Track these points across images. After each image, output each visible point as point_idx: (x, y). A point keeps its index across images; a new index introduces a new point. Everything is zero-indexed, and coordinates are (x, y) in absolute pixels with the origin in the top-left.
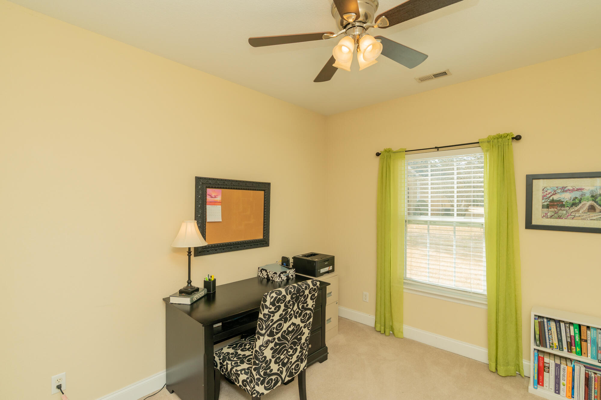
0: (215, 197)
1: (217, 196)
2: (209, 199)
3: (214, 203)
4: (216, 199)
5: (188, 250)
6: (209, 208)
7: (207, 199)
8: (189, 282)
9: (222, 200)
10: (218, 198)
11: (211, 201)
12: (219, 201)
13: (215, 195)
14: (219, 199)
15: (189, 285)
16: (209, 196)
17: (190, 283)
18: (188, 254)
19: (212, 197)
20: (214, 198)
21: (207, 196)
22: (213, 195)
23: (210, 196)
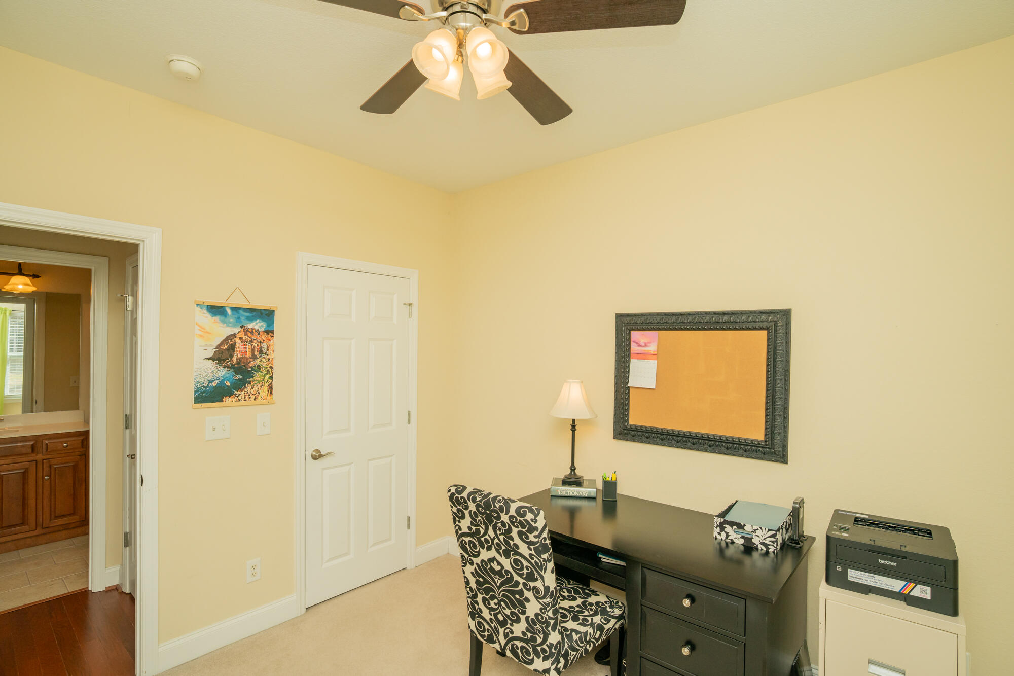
0: (646, 345)
1: (649, 343)
2: (634, 348)
3: (644, 356)
4: (646, 349)
5: (571, 423)
6: (634, 363)
7: (631, 349)
8: (573, 468)
9: (658, 351)
10: (650, 346)
11: (637, 352)
12: (652, 352)
13: (646, 341)
14: (652, 348)
15: (573, 473)
16: (635, 344)
17: (575, 470)
18: (572, 428)
19: (640, 346)
20: (644, 346)
21: (632, 343)
22: (642, 342)
23: (637, 343)
